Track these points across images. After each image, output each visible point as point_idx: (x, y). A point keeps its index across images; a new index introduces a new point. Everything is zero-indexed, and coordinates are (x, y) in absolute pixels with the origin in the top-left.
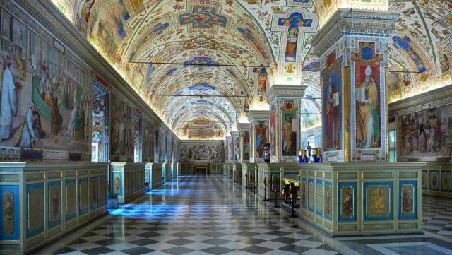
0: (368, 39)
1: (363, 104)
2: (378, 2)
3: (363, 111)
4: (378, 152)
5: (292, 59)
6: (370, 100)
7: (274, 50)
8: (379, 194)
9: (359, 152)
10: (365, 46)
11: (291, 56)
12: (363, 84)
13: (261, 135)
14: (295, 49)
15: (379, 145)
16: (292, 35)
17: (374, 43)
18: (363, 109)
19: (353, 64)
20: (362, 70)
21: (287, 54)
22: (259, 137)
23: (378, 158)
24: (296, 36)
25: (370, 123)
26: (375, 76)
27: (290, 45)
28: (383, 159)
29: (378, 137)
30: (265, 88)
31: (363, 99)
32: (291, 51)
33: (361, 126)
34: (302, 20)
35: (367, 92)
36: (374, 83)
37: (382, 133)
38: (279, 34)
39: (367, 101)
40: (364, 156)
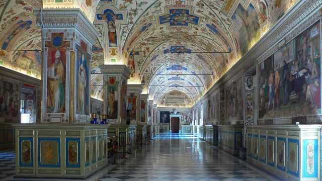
0: (58, 30)
1: (53, 80)
2: (67, 2)
3: (52, 85)
4: (63, 115)
5: (114, 45)
6: (58, 77)
7: (99, 39)
8: (49, 147)
9: (49, 115)
10: (56, 36)
11: (114, 43)
12: (54, 65)
13: (132, 103)
14: (116, 37)
15: (64, 110)
16: (110, 27)
17: (63, 33)
18: (53, 84)
19: (46, 50)
20: (53, 54)
21: (110, 41)
22: (130, 104)
23: (63, 121)
24: (114, 27)
25: (57, 94)
26: (63, 58)
27: (111, 34)
28: (67, 121)
29: (63, 105)
30: (134, 67)
31: (53, 76)
32: (113, 39)
33: (50, 96)
34: (114, 15)
35: (56, 70)
36: (62, 64)
37: (66, 101)
38: (100, 26)
39: (55, 78)
40: (52, 118)
